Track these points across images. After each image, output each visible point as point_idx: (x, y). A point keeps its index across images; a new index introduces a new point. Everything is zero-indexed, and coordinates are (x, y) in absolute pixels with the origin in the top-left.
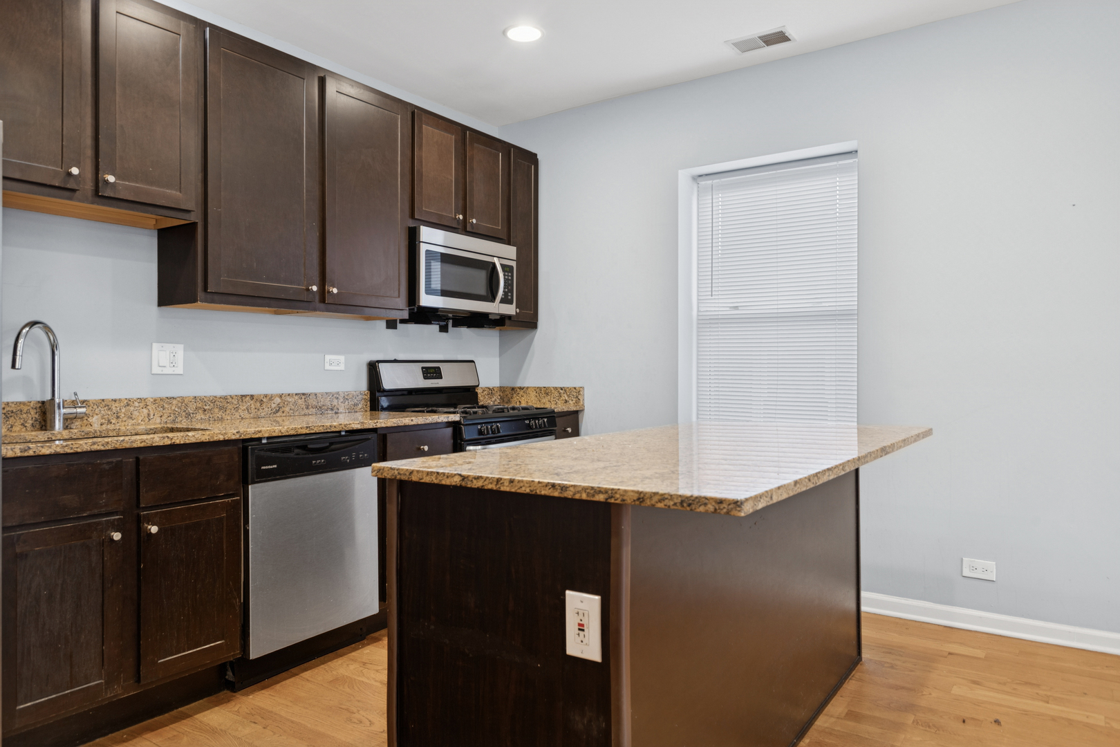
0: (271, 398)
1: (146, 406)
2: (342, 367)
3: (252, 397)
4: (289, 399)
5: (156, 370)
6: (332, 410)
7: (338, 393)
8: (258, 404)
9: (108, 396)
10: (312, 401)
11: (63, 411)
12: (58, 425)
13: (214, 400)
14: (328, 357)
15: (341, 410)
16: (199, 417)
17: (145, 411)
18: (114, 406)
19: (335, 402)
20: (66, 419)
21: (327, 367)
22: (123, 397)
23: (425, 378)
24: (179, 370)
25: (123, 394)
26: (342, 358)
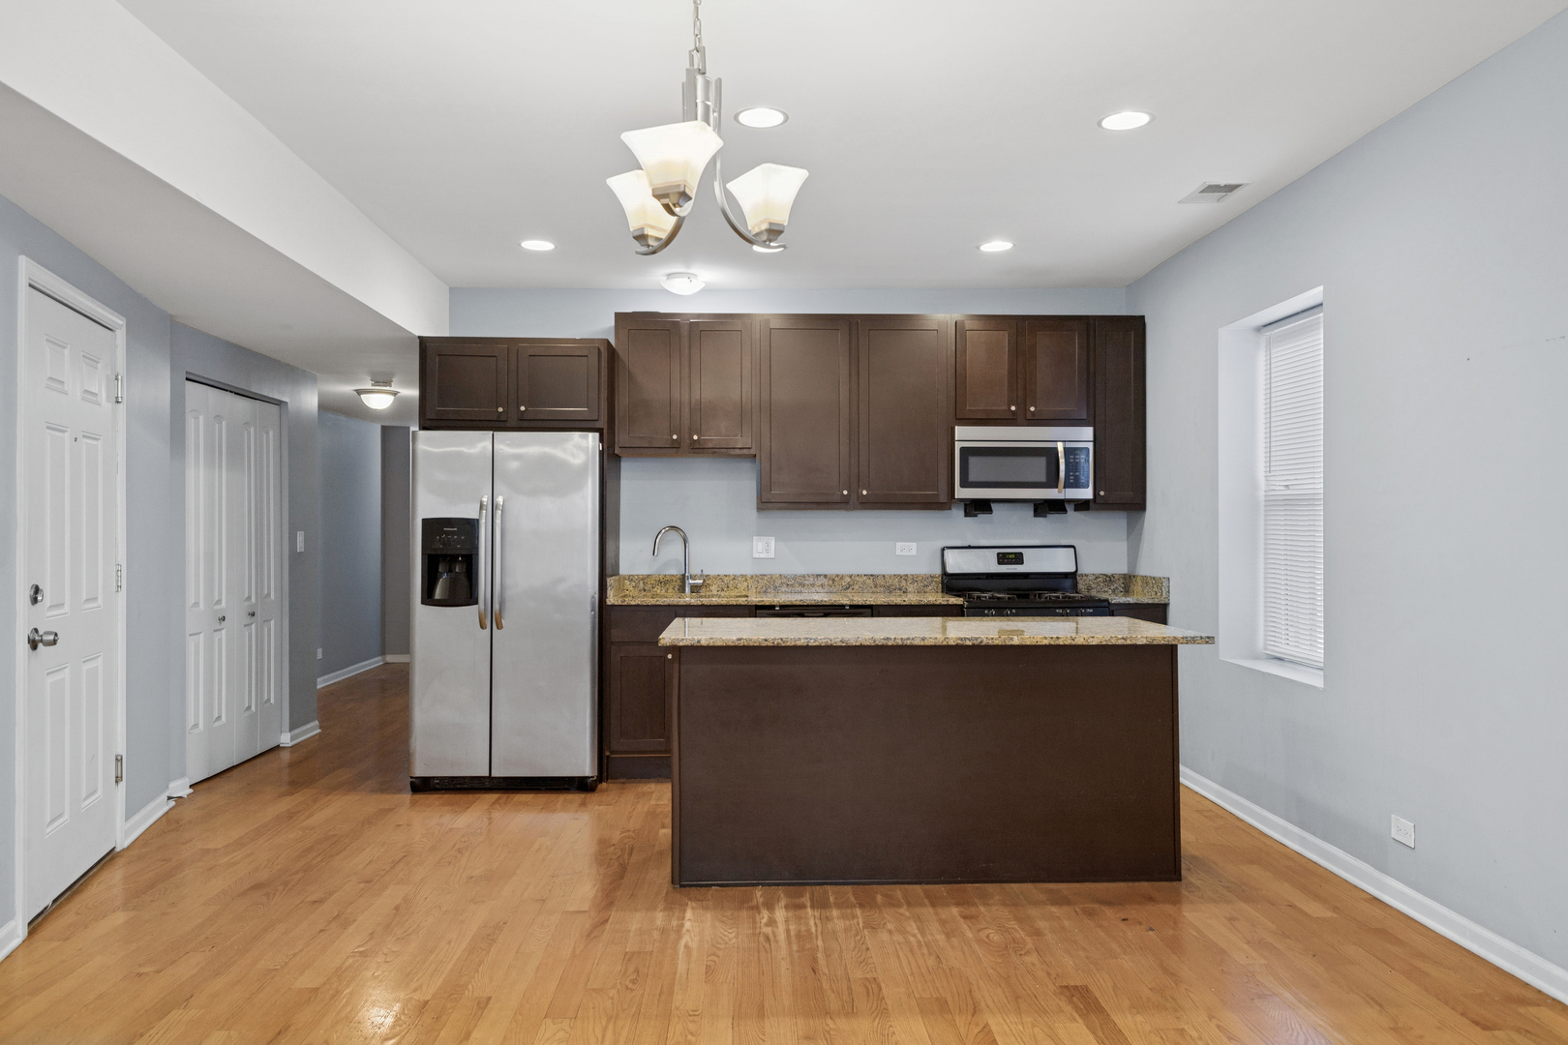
0: (842, 577)
1: (746, 580)
2: (914, 552)
3: (825, 576)
4: (857, 578)
5: (756, 555)
6: (900, 589)
7: (906, 575)
8: (831, 582)
9: (722, 572)
10: (880, 581)
11: (691, 581)
12: (687, 589)
13: (795, 577)
14: (899, 544)
15: (909, 590)
16: (783, 589)
17: (746, 584)
18: (725, 579)
19: (903, 583)
20: (692, 587)
21: (898, 552)
22: (731, 574)
23: (999, 563)
24: (772, 555)
25: (731, 572)
26: (914, 545)
